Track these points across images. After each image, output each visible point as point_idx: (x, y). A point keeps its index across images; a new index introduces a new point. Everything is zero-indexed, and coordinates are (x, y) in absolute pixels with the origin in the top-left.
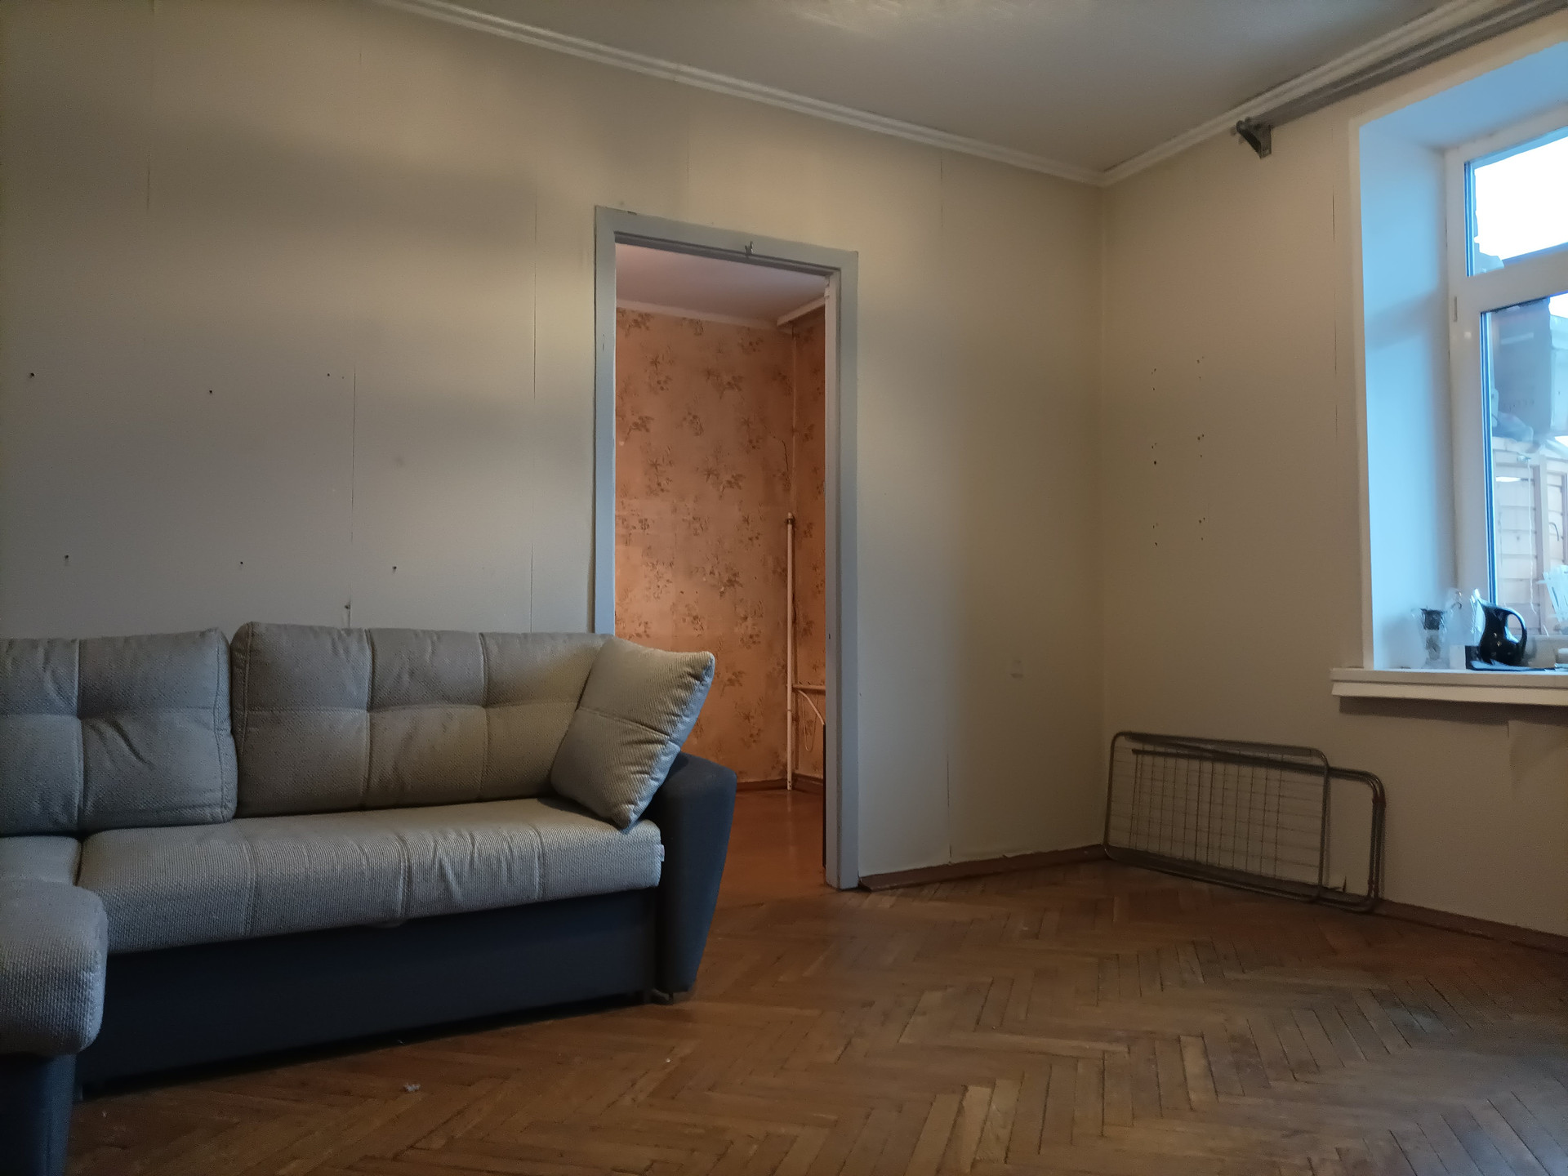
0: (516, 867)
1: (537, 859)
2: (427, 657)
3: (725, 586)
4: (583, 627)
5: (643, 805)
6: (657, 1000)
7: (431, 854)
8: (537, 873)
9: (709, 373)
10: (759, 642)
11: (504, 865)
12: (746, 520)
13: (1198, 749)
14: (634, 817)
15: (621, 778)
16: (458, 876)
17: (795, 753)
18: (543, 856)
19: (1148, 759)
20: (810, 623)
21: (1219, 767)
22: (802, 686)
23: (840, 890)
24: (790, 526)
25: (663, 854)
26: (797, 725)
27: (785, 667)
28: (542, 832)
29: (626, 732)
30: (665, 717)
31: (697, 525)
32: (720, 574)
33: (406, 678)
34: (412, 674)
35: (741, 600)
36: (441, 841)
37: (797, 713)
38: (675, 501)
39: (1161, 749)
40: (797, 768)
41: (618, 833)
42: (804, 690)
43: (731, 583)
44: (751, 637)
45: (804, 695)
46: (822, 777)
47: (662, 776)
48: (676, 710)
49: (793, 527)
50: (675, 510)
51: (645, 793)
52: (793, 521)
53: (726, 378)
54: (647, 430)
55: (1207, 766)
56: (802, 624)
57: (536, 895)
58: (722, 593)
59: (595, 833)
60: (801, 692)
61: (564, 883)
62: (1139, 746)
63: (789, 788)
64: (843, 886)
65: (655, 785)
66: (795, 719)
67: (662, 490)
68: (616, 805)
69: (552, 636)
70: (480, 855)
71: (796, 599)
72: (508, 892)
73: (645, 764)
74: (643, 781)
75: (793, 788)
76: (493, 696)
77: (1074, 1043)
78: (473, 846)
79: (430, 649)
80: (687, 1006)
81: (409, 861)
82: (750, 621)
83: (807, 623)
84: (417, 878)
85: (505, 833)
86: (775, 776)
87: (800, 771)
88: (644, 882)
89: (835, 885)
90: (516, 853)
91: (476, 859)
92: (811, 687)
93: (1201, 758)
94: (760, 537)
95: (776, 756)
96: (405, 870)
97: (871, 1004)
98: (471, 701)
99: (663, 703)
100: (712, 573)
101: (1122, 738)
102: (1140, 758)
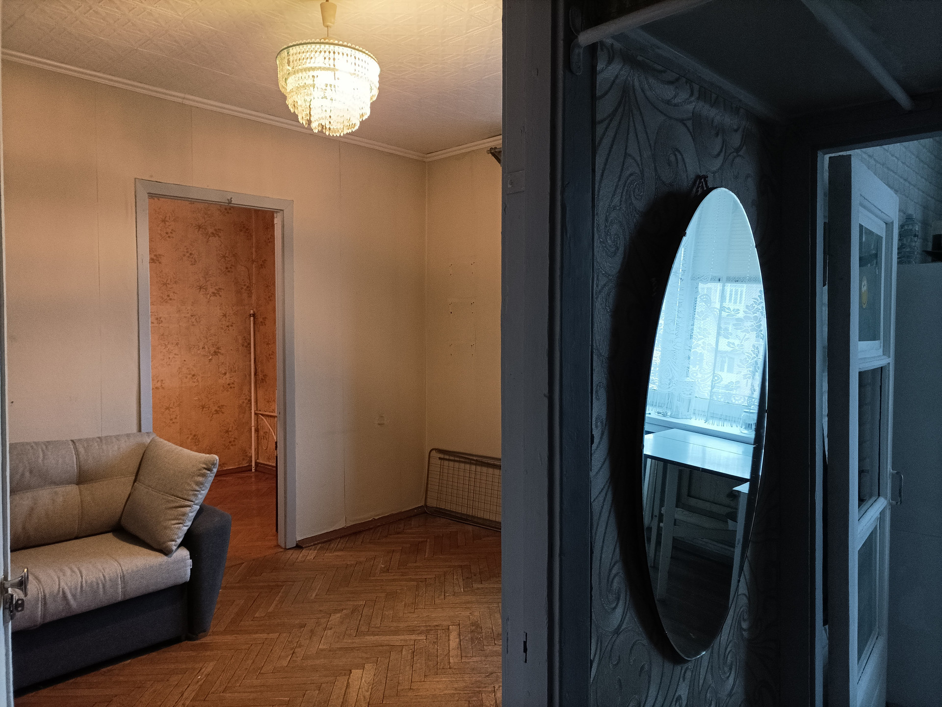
0: (108, 584)
1: (119, 579)
2: (40, 460)
3: (212, 355)
4: (134, 429)
5: (179, 541)
6: (189, 639)
7: (57, 587)
8: (120, 587)
9: (199, 227)
10: (234, 387)
11: (101, 586)
12: (225, 315)
13: (469, 459)
14: (174, 548)
15: (166, 528)
16: (74, 596)
17: (257, 450)
18: (123, 577)
19: (446, 463)
20: (265, 376)
21: (479, 468)
22: (260, 412)
23: (286, 549)
24: (252, 318)
25: (192, 564)
26: (258, 434)
27: (250, 400)
28: (122, 563)
29: (168, 501)
30: (191, 493)
31: (193, 320)
32: (209, 349)
33: (27, 474)
34: (31, 472)
35: (222, 363)
36: (61, 574)
37: (258, 427)
38: (179, 306)
39: (452, 458)
40: (258, 459)
41: (165, 558)
42: (262, 415)
43: (216, 353)
44: (229, 384)
45: (262, 417)
46: (275, 465)
47: (189, 524)
48: (197, 488)
49: (254, 319)
50: (179, 311)
51: (180, 535)
52: (254, 315)
53: (211, 230)
54: (160, 263)
55: (473, 467)
56: (260, 376)
57: (120, 598)
58: (211, 360)
59: (154, 559)
60: (260, 416)
61: (136, 588)
62: (442, 456)
63: (253, 471)
64: (287, 548)
65: (186, 529)
66: (257, 430)
67: (171, 299)
68: (164, 543)
69: (117, 437)
70: (86, 582)
71: (257, 361)
72: (103, 599)
73: (180, 518)
74: (179, 528)
75: (256, 470)
76: (83, 478)
77: (402, 637)
78: (82, 577)
79: (41, 455)
80: (207, 639)
81: (44, 593)
82: (228, 375)
83: (264, 376)
84: (49, 601)
85: (100, 567)
86: (245, 464)
87: (260, 461)
88: (181, 581)
89: (283, 546)
90: (107, 578)
91: (84, 585)
92: (266, 413)
93: (471, 464)
94: (234, 325)
95: (245, 453)
96: (42, 598)
97: (304, 626)
98: (69, 483)
99: (189, 484)
100: (203, 348)
101: (434, 451)
102: (442, 462)
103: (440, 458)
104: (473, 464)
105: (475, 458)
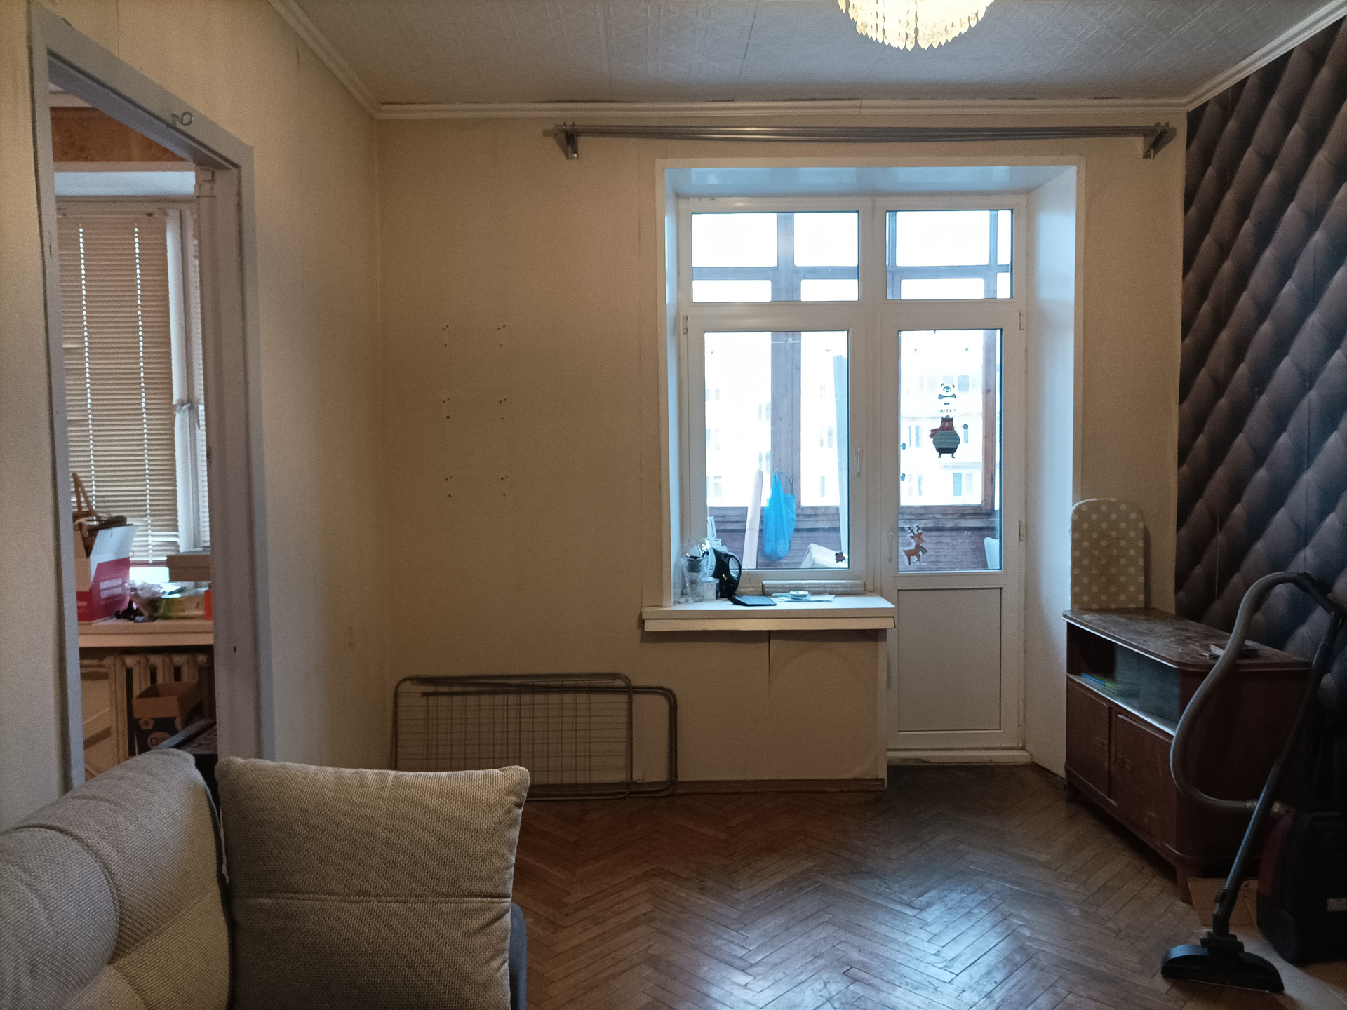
19: (442, 700)
21: (526, 699)
55: (513, 699)
62: (430, 689)
101: (408, 683)
102: (432, 699)
103: (425, 694)
104: (513, 693)
105: (518, 682)
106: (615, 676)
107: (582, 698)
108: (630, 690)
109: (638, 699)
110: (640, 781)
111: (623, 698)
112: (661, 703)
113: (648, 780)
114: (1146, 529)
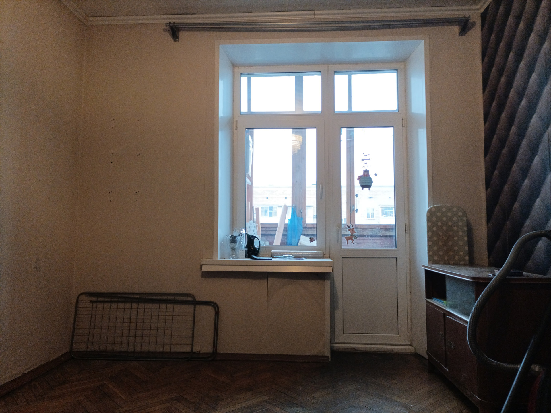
19: (100, 305)
21: (142, 306)
62: (94, 299)
101: (83, 296)
102: (95, 305)
103: (91, 302)
104: (135, 302)
105: (138, 296)
106: (187, 295)
107: (170, 306)
108: (196, 303)
109: (199, 308)
110: (199, 352)
111: (191, 307)
112: (210, 310)
113: (202, 352)
114: (467, 221)
